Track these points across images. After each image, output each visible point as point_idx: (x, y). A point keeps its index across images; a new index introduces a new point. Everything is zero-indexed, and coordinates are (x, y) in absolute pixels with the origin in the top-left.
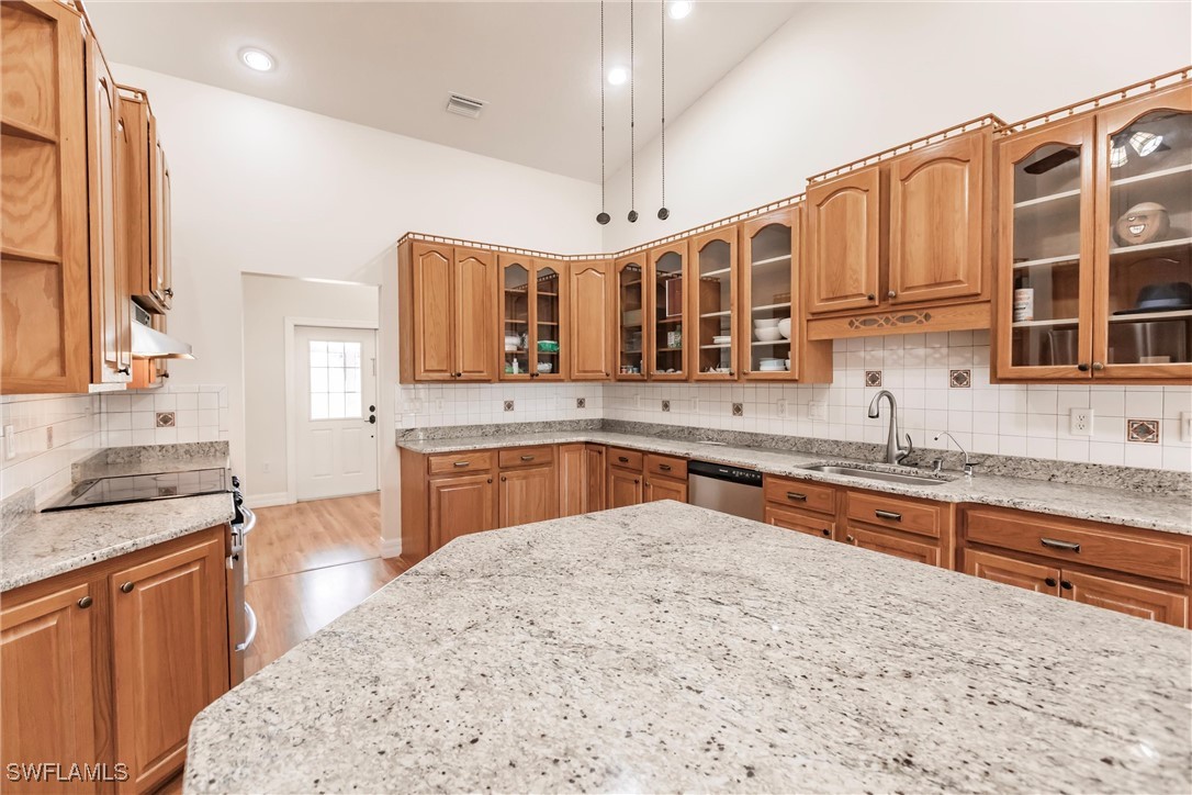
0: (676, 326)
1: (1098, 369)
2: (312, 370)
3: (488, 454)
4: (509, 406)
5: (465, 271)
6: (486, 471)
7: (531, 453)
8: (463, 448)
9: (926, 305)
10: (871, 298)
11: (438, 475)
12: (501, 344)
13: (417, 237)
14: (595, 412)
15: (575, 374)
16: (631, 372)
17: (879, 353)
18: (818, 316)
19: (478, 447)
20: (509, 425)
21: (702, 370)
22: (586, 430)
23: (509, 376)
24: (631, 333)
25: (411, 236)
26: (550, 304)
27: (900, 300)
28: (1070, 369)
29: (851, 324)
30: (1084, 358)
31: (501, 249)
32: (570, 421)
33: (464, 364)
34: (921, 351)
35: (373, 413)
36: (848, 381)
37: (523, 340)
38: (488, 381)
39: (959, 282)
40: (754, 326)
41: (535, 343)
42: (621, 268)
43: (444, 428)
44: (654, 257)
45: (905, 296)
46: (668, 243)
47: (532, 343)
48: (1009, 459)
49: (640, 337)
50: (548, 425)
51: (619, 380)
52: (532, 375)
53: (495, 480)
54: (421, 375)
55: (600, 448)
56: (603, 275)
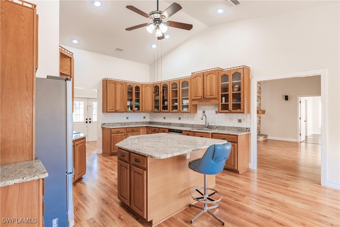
0: (167, 100)
1: (231, 111)
3: (124, 129)
4: (127, 118)
5: (119, 86)
6: (124, 133)
7: (133, 129)
8: (119, 127)
9: (210, 99)
10: (201, 97)
11: (113, 133)
12: (126, 103)
13: (108, 79)
14: (148, 119)
15: (143, 111)
16: (156, 110)
17: (205, 107)
18: (193, 100)
19: (122, 127)
20: (127, 123)
21: (172, 110)
22: (145, 124)
23: (128, 111)
24: (157, 101)
25: (106, 79)
26: (138, 94)
27: (206, 98)
28: (227, 111)
29: (199, 102)
30: (229, 109)
31: (127, 82)
32: (142, 122)
33: (118, 108)
34: (211, 107)
35: (87, 121)
36: (200, 112)
37: (131, 102)
38: (123, 112)
39: (214, 95)
40: (182, 101)
41: (134, 103)
42: (154, 86)
44: (162, 85)
45: (207, 97)
46: (165, 82)
47: (133, 103)
48: (223, 126)
49: (159, 102)
50: (137, 123)
51: (154, 112)
52: (133, 111)
53: (126, 135)
54: (109, 111)
55: (149, 128)
56: (150, 88)
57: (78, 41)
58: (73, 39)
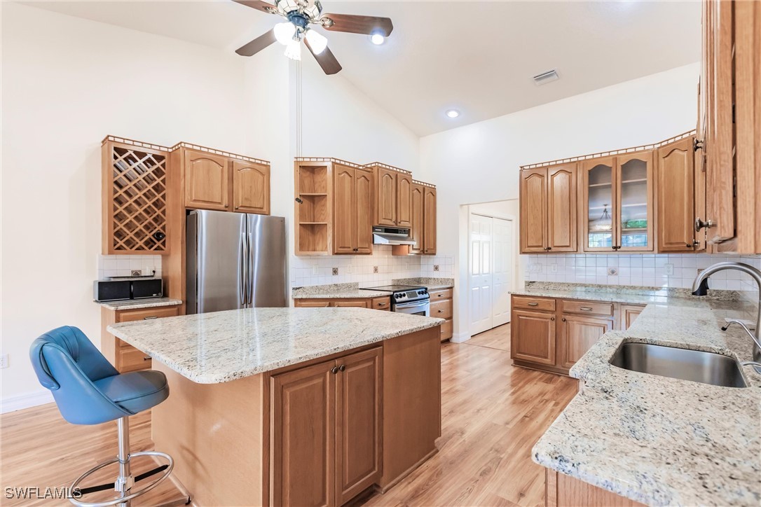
3: (553, 300)
7: (589, 306)
11: (518, 308)
38: (574, 252)
41: (617, 222)
53: (558, 319)
54: (526, 249)
56: (685, 153)
57: (458, 111)
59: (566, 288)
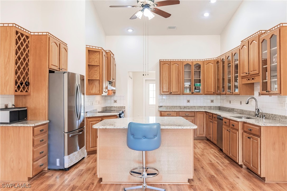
1: (268, 92)
2: (150, 91)
3: (176, 113)
4: (188, 101)
7: (188, 113)
8: (169, 110)
9: (254, 76)
10: (246, 73)
12: (183, 85)
13: (162, 60)
15: (206, 93)
18: (243, 78)
19: (173, 110)
20: (188, 107)
23: (186, 93)
31: (184, 60)
32: (208, 106)
38: (180, 94)
42: (217, 62)
43: (170, 106)
44: (221, 60)
45: (251, 73)
46: (223, 56)
47: (192, 84)
52: (192, 93)
54: (162, 93)
56: (213, 64)
57: (132, 30)
58: (128, 29)
59: (174, 108)
